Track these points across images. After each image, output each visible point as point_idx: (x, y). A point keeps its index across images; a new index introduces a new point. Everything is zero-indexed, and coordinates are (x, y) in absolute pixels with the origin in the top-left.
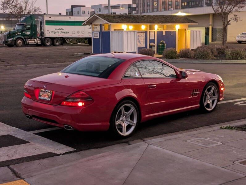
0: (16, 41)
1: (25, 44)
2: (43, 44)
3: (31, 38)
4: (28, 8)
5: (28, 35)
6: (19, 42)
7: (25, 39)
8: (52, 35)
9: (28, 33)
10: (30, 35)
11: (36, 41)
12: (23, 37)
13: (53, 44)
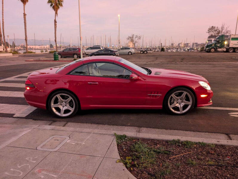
0: (210, 49)
1: (216, 51)
2: (227, 51)
3: (220, 48)
4: (223, 31)
5: (219, 46)
6: (213, 50)
7: (216, 48)
8: (234, 46)
9: (219, 45)
10: (220, 46)
11: (223, 50)
12: (215, 47)
13: (234, 51)
